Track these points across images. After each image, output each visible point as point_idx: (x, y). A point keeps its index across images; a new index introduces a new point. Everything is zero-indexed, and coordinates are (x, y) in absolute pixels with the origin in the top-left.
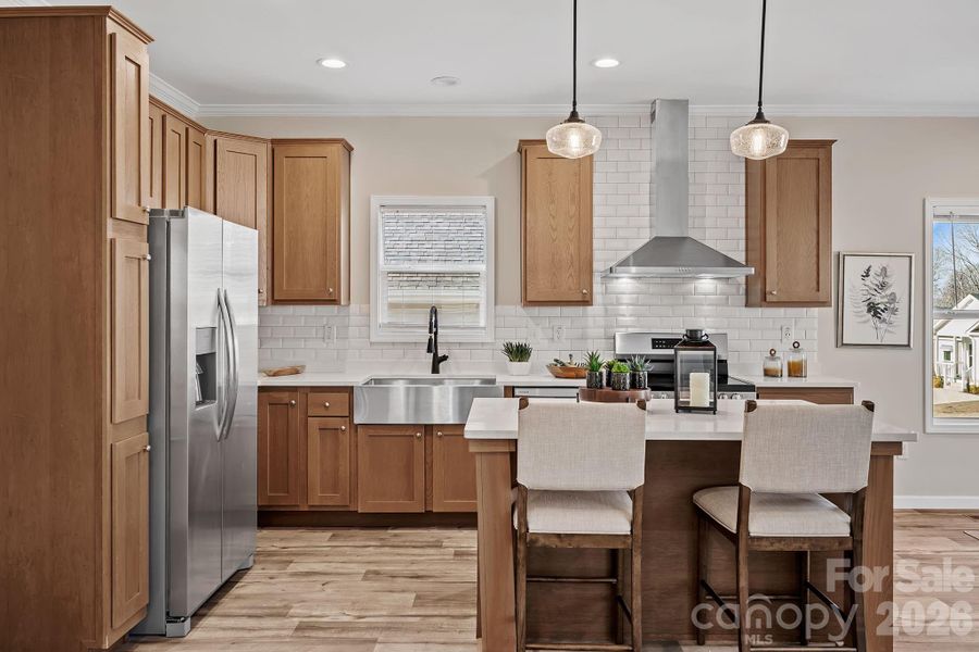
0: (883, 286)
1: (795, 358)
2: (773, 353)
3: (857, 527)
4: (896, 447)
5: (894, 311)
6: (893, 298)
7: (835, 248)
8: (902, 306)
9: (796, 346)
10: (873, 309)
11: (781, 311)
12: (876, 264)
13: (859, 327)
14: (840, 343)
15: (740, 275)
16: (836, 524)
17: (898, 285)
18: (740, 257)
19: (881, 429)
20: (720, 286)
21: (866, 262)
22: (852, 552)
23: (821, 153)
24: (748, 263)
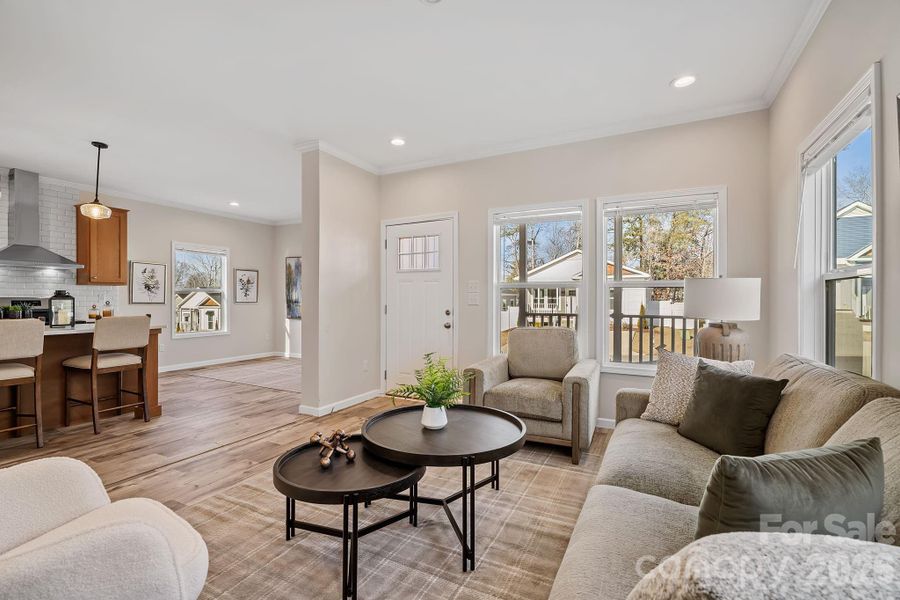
0: (152, 277)
1: (107, 309)
2: (94, 307)
3: (144, 360)
4: (159, 330)
5: (158, 288)
6: (157, 283)
7: (129, 259)
8: (161, 286)
9: (108, 303)
10: (148, 287)
11: (99, 287)
12: (149, 268)
13: (139, 294)
14: (131, 301)
15: (73, 268)
16: (136, 360)
17: (159, 277)
18: (74, 260)
19: (153, 324)
20: (60, 274)
21: (145, 266)
22: (140, 371)
23: (122, 215)
24: (78, 262)
